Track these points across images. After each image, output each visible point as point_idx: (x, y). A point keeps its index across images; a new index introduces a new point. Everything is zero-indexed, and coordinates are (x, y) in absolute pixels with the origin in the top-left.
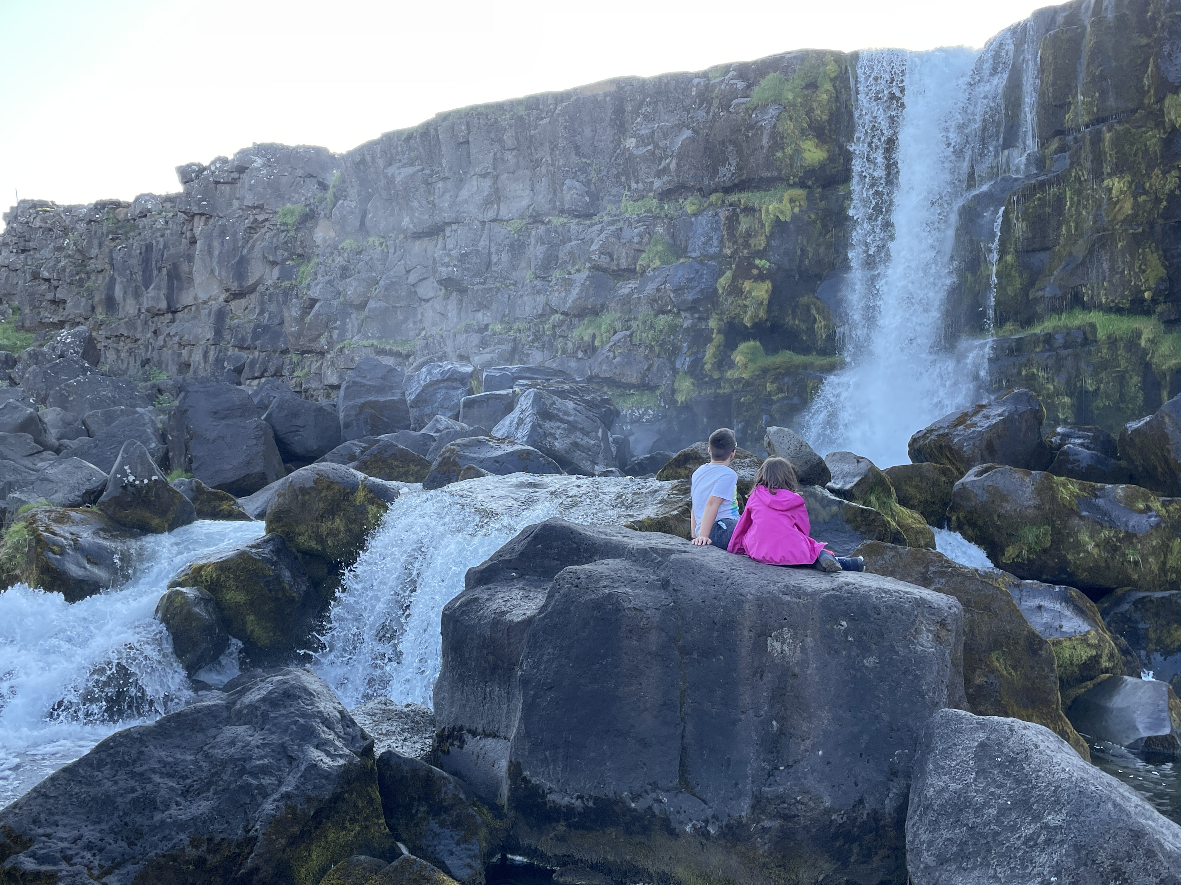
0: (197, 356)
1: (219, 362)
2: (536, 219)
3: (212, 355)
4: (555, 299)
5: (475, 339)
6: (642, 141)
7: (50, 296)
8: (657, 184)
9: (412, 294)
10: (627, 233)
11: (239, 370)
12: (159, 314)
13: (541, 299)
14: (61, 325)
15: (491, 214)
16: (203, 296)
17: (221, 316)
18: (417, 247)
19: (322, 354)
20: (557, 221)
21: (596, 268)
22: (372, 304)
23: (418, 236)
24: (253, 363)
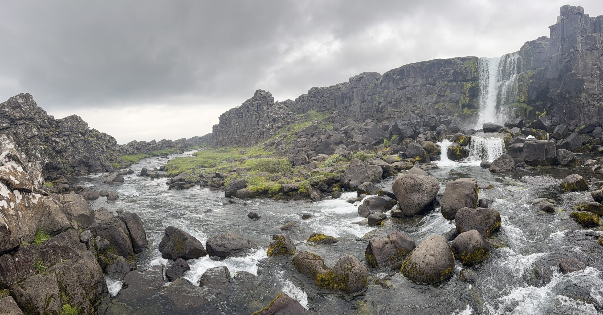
0: (357, 114)
1: (362, 115)
2: (424, 85)
3: (360, 114)
4: (430, 100)
5: (415, 108)
6: (444, 71)
7: (323, 105)
8: (447, 79)
9: (400, 100)
10: (442, 88)
11: (365, 116)
12: (348, 107)
13: (427, 100)
14: (325, 110)
15: (415, 85)
16: (356, 103)
17: (361, 106)
18: (401, 91)
19: (383, 112)
20: (428, 86)
21: (438, 95)
22: (393, 103)
23: (400, 89)
24: (368, 115)
